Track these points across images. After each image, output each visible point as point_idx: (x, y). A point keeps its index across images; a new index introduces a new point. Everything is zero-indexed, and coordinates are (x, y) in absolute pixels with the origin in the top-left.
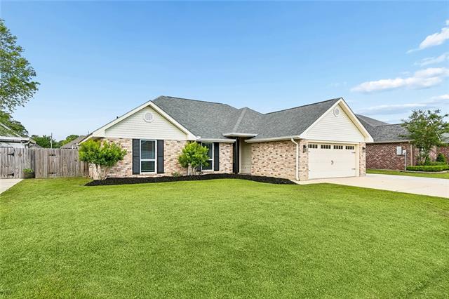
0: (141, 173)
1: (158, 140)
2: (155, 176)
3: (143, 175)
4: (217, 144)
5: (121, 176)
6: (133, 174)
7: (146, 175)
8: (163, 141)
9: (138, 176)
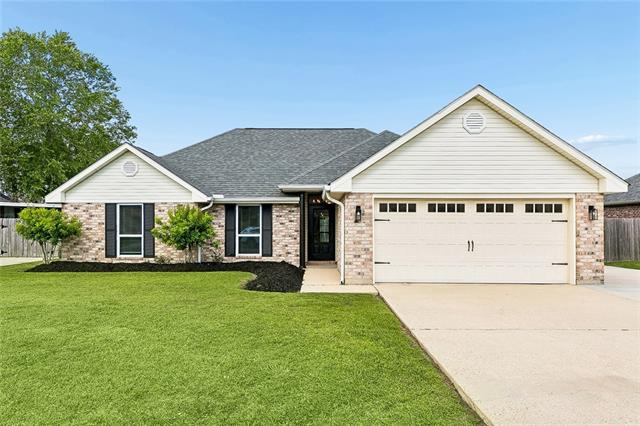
0: (118, 255)
1: (145, 204)
2: (140, 262)
3: (120, 259)
4: (268, 208)
5: (89, 259)
6: (107, 256)
7: (125, 259)
8: (153, 204)
9: (115, 261)
